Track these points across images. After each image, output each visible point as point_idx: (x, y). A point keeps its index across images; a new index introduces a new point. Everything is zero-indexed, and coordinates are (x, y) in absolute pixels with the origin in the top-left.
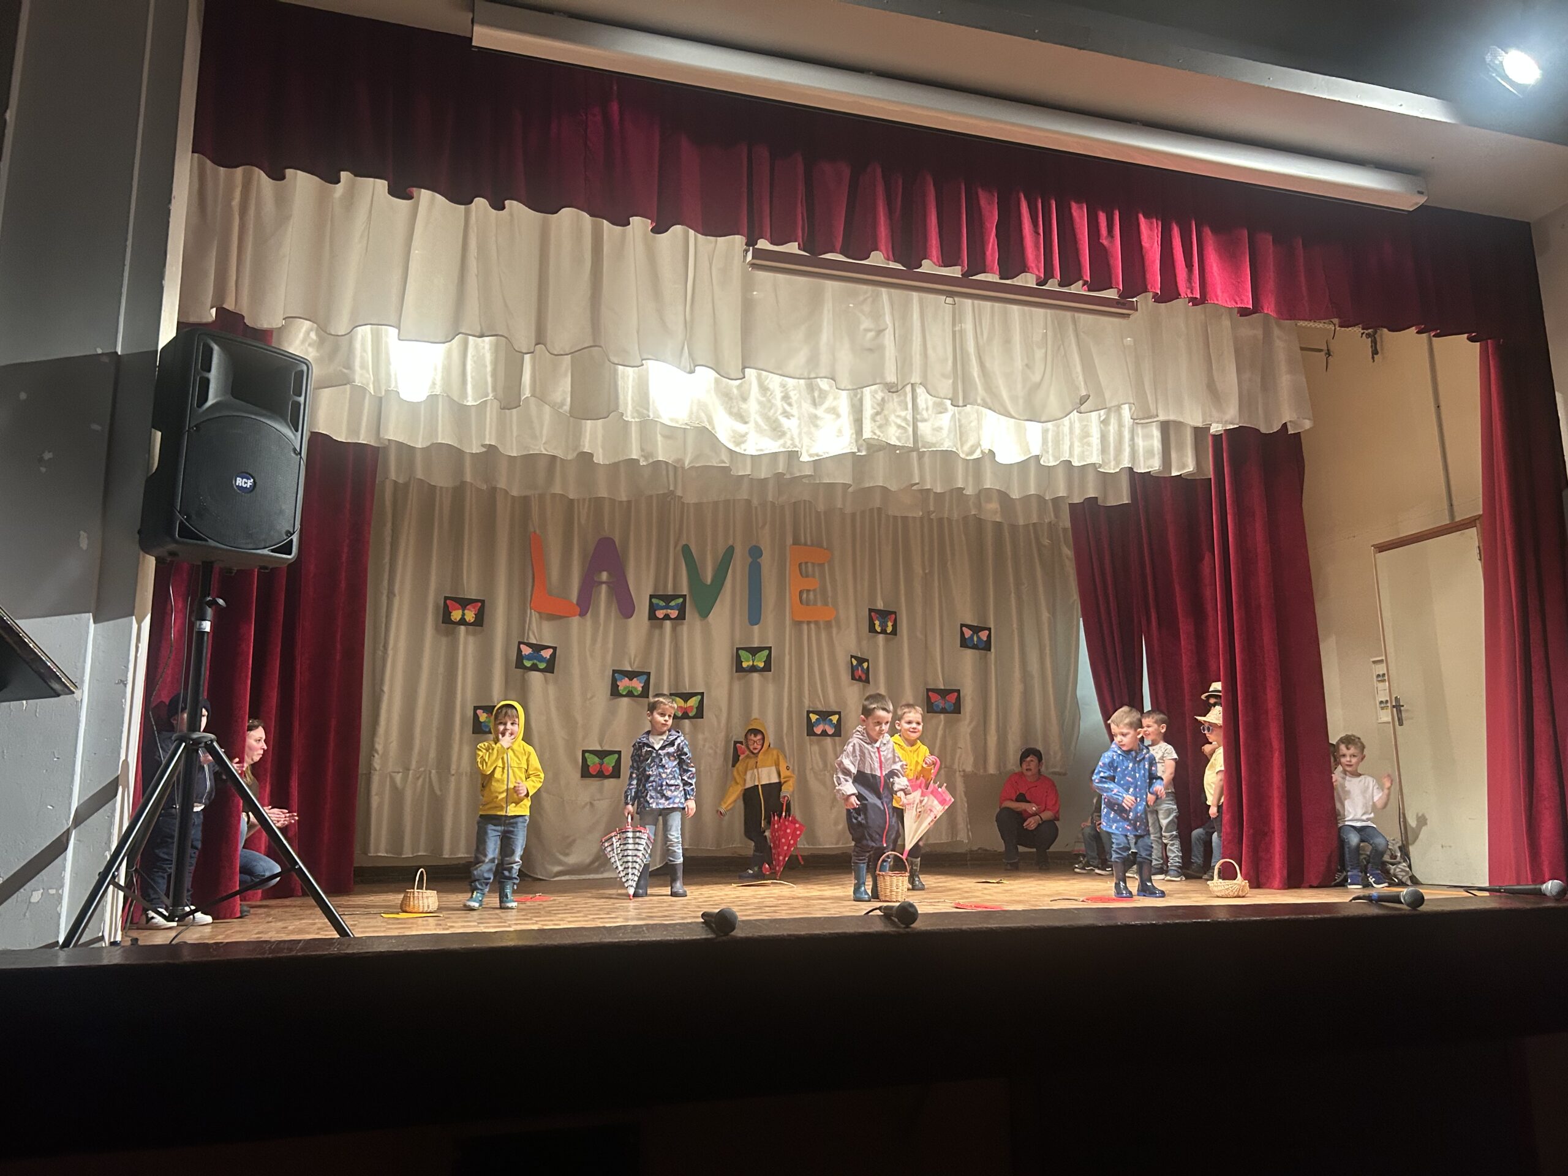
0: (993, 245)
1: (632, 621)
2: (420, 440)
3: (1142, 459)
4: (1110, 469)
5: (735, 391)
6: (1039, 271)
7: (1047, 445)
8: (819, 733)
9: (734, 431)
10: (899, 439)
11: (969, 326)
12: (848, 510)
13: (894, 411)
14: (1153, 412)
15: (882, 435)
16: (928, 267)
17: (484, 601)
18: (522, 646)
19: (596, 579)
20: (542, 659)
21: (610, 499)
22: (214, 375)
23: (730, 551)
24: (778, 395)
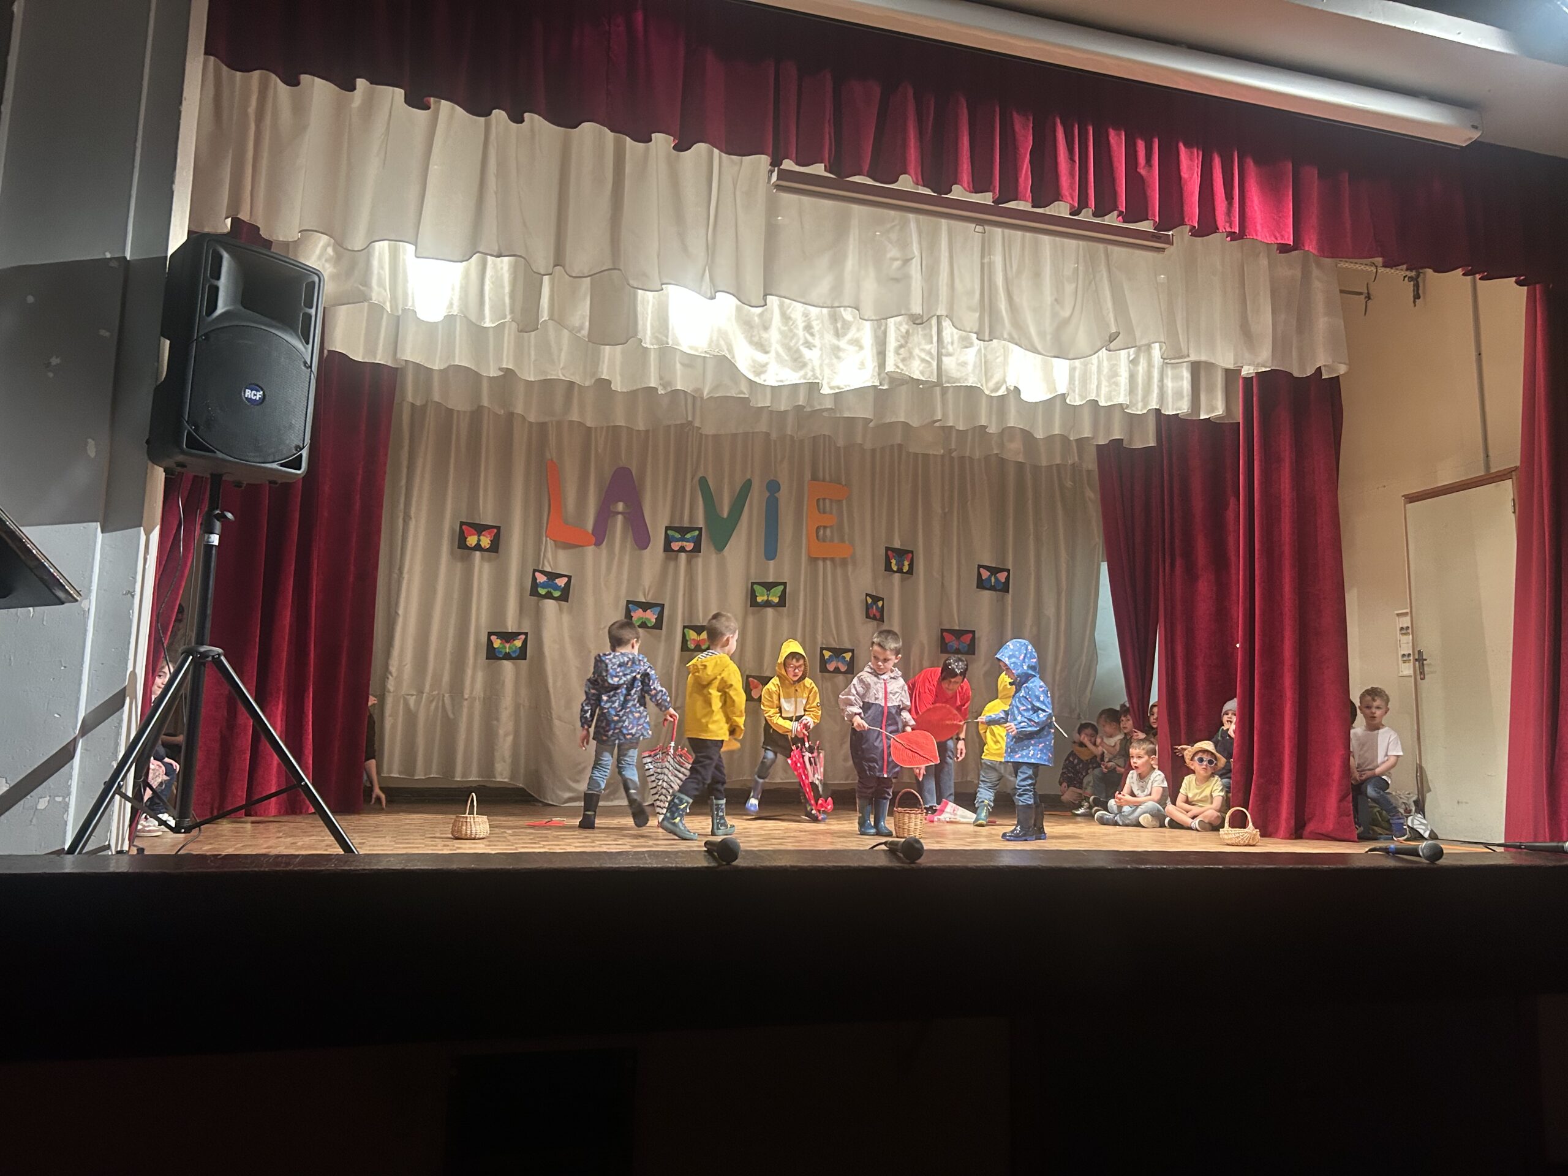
0: (1026, 172)
1: (647, 552)
2: (437, 361)
3: (1170, 400)
4: (1137, 410)
5: (756, 319)
6: (1073, 201)
7: (1074, 384)
8: (832, 669)
9: (754, 361)
10: (922, 373)
11: (998, 259)
12: (868, 446)
13: (919, 344)
14: (1185, 352)
15: (905, 369)
16: (958, 193)
17: (500, 527)
18: (537, 574)
19: (612, 509)
20: (556, 588)
21: (628, 428)
22: (223, 283)
23: (747, 485)
24: (801, 325)
